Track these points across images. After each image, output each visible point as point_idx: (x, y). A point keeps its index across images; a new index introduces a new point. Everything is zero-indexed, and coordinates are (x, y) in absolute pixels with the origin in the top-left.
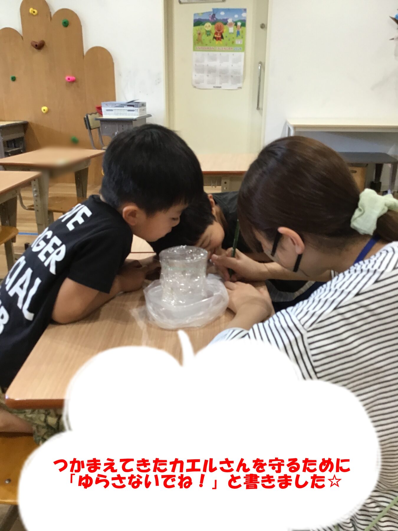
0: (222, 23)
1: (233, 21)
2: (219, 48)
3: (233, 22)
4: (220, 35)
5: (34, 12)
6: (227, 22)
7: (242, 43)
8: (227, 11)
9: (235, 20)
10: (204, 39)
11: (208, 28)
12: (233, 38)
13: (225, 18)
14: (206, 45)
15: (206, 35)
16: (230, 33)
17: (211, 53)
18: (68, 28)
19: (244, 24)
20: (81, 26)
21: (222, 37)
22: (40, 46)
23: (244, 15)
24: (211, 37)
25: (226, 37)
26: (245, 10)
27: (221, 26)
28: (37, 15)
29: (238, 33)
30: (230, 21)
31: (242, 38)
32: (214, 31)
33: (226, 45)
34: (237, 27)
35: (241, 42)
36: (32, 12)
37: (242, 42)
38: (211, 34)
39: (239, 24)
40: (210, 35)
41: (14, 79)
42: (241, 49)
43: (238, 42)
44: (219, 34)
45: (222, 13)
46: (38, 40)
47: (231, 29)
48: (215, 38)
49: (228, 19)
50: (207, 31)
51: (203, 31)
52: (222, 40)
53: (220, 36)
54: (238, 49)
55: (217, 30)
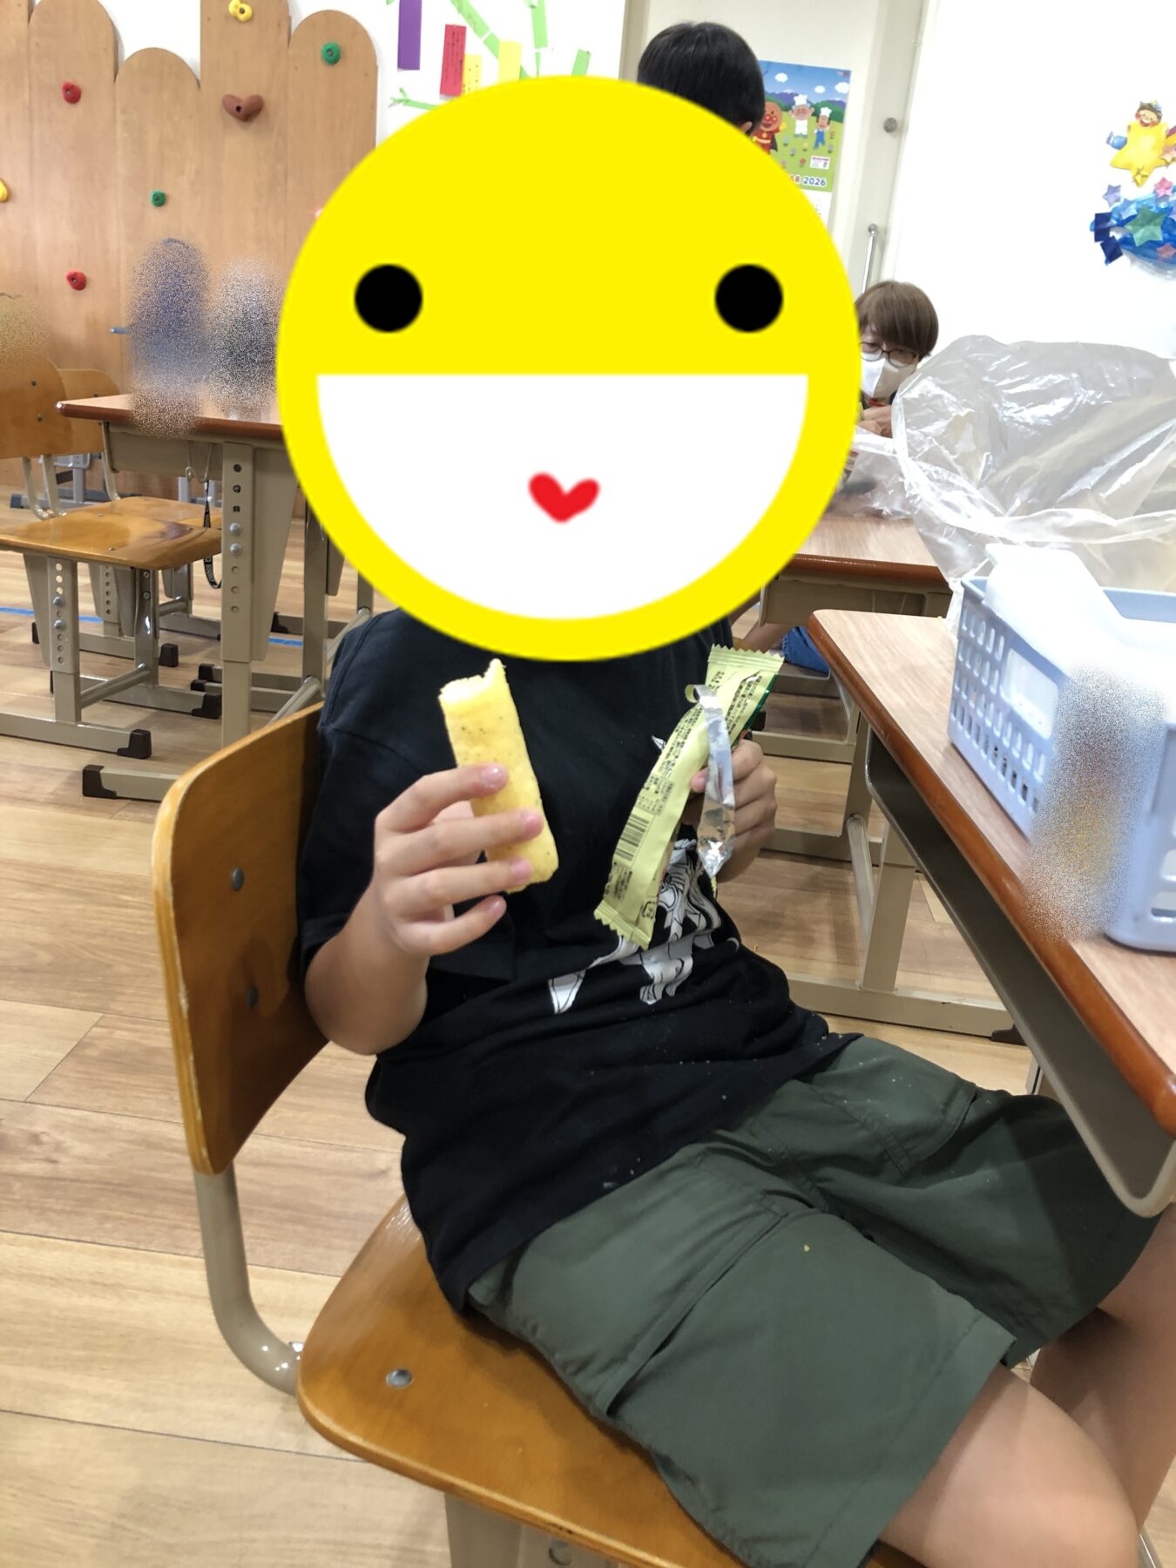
0: (780, 106)
1: (808, 102)
3: (809, 105)
4: (767, 139)
5: (242, 11)
6: (794, 103)
7: (827, 167)
8: (795, 71)
9: (814, 102)
12: (805, 150)
13: (789, 91)
16: (797, 136)
18: (339, 67)
19: (838, 115)
20: (376, 69)
21: (775, 145)
22: (248, 112)
23: (841, 87)
25: (786, 145)
26: (846, 75)
27: (772, 113)
28: (250, 20)
29: (820, 137)
30: (800, 100)
31: (830, 152)
34: (817, 121)
35: (826, 164)
36: (238, 11)
37: (828, 162)
39: (826, 112)
41: (160, 200)
42: (822, 181)
43: (817, 163)
44: (765, 135)
45: (782, 77)
46: (244, 94)
47: (802, 126)
49: (797, 95)
52: (772, 151)
53: (769, 142)
54: (816, 181)
55: (763, 123)
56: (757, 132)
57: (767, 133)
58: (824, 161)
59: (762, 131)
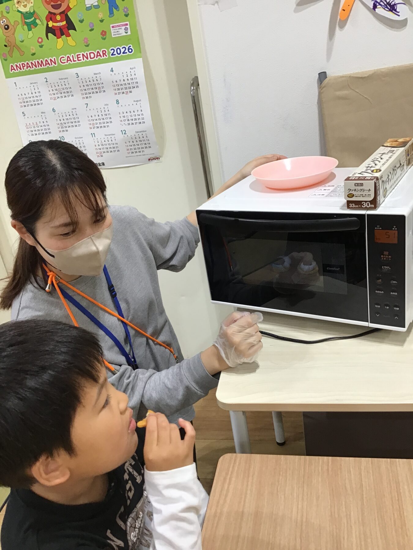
2: (68, 59)
7: (129, 33)
10: (22, 41)
11: (25, 6)
12: (102, 21)
14: (33, 54)
15: (26, 27)
16: (89, 9)
17: (52, 76)
21: (71, 26)
24: (41, 30)
25: (81, 21)
29: (113, 4)
31: (127, 15)
32: (43, 11)
33: (87, 46)
35: (126, 29)
37: (128, 26)
38: (38, 21)
40: (36, 25)
42: (129, 49)
43: (117, 31)
44: (58, 18)
48: (49, 30)
50: (25, 15)
51: (14, 18)
52: (71, 32)
54: (122, 50)
55: (52, 5)
56: (51, 17)
57: (60, 14)
58: (124, 27)
59: (55, 14)
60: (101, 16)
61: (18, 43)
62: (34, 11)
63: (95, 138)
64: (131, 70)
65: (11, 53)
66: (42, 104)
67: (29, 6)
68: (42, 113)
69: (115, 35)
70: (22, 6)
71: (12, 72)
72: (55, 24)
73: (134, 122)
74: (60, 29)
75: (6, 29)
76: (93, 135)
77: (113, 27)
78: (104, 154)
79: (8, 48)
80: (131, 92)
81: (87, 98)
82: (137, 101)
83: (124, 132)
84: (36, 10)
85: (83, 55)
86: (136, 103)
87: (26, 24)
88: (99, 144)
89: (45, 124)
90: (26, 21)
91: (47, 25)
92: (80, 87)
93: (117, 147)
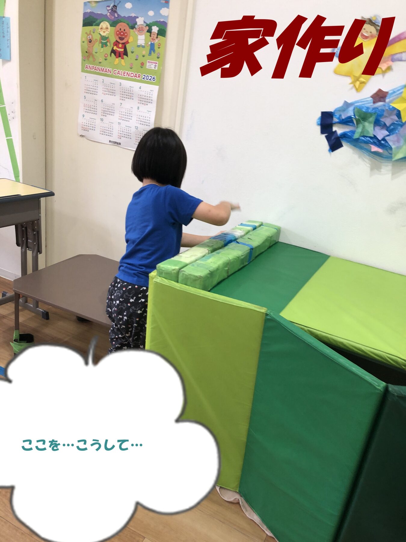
2: (118, 73)
10: (96, 53)
14: (100, 63)
17: (108, 80)
21: (126, 53)
24: (108, 49)
26: (167, 2)
32: (113, 39)
37: (158, 66)
42: (154, 79)
43: (151, 66)
44: (120, 46)
51: (96, 37)
52: (125, 57)
53: (122, 50)
54: (150, 78)
55: (119, 37)
56: (116, 43)
58: (154, 64)
59: (119, 43)
60: (144, 53)
61: (94, 53)
62: (108, 37)
63: (120, 126)
64: (150, 91)
65: (88, 57)
66: (97, 94)
67: (107, 32)
68: (95, 100)
69: (149, 67)
70: (102, 32)
71: (86, 69)
72: (118, 49)
73: (144, 123)
74: (120, 53)
75: (90, 42)
76: (119, 123)
77: (149, 62)
78: (122, 138)
79: (87, 54)
80: (147, 105)
81: (122, 100)
82: (149, 111)
83: (136, 128)
84: (110, 37)
85: (127, 73)
86: (148, 112)
87: (101, 42)
88: (121, 130)
89: (95, 107)
90: (102, 41)
91: (113, 48)
92: (120, 92)
93: (130, 136)
